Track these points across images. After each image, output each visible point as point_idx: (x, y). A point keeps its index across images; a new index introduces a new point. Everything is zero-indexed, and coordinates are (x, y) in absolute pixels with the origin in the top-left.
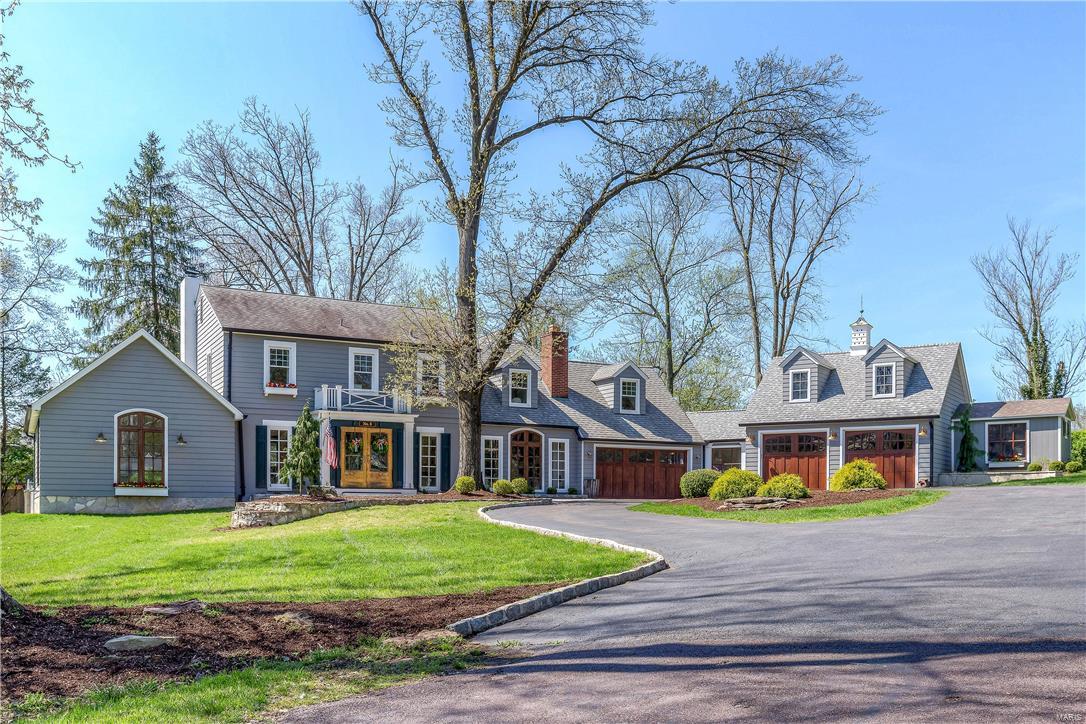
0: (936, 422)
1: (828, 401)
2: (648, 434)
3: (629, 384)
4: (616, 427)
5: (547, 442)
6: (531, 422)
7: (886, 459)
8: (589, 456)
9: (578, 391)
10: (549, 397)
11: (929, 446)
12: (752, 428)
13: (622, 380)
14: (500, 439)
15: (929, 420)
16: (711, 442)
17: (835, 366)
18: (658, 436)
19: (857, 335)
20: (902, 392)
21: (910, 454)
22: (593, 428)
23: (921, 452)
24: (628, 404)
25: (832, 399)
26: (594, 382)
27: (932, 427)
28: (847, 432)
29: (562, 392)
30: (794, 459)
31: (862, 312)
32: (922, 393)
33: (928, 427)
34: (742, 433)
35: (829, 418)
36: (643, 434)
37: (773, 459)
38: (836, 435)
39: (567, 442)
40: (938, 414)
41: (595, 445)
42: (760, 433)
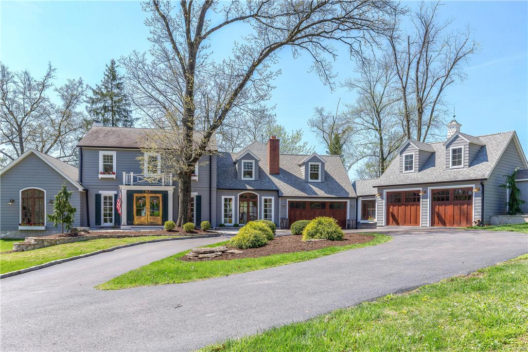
0: (485, 183)
1: (424, 172)
2: (321, 193)
3: (315, 165)
4: (302, 190)
5: (260, 199)
6: (251, 188)
7: (456, 207)
8: (284, 206)
9: (288, 170)
10: (268, 174)
11: (480, 198)
12: (380, 188)
13: (310, 163)
14: (233, 197)
15: (482, 182)
16: (361, 196)
17: (436, 150)
18: (328, 194)
19: (451, 131)
20: (468, 164)
21: (470, 204)
22: (288, 190)
23: (476, 202)
24: (315, 176)
25: (427, 170)
26: (299, 165)
27: (483, 186)
28: (432, 190)
29: (276, 171)
30: (403, 207)
31: (454, 116)
32: (481, 164)
33: (480, 187)
34: (375, 191)
35: (422, 182)
36: (318, 193)
37: (392, 207)
38: (425, 192)
39: (273, 198)
40: (486, 177)
41: (288, 200)
42: (385, 191)
